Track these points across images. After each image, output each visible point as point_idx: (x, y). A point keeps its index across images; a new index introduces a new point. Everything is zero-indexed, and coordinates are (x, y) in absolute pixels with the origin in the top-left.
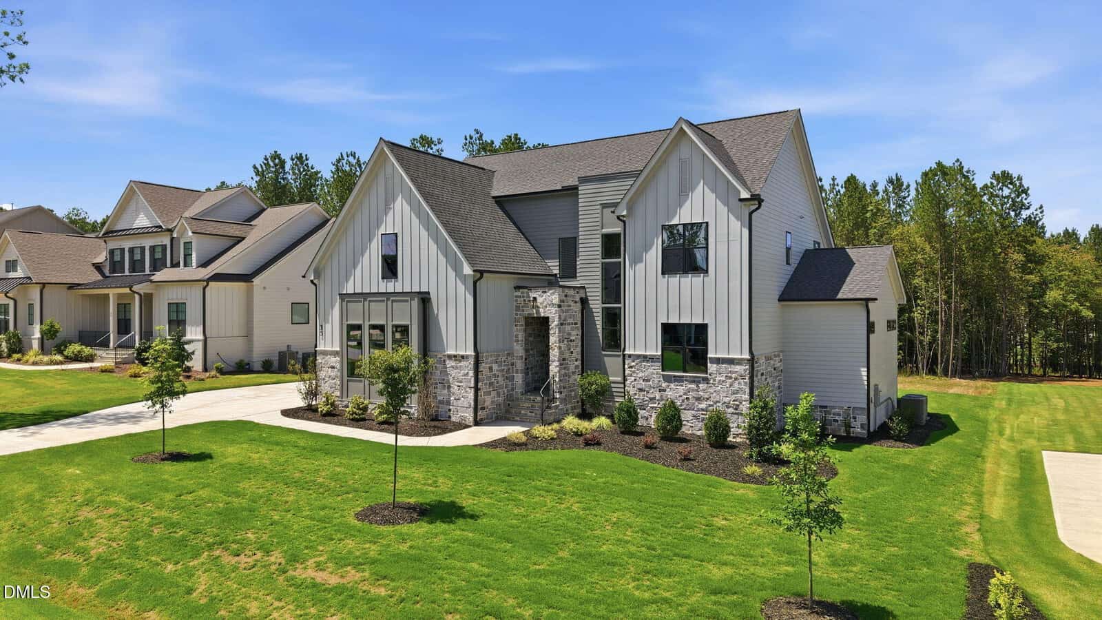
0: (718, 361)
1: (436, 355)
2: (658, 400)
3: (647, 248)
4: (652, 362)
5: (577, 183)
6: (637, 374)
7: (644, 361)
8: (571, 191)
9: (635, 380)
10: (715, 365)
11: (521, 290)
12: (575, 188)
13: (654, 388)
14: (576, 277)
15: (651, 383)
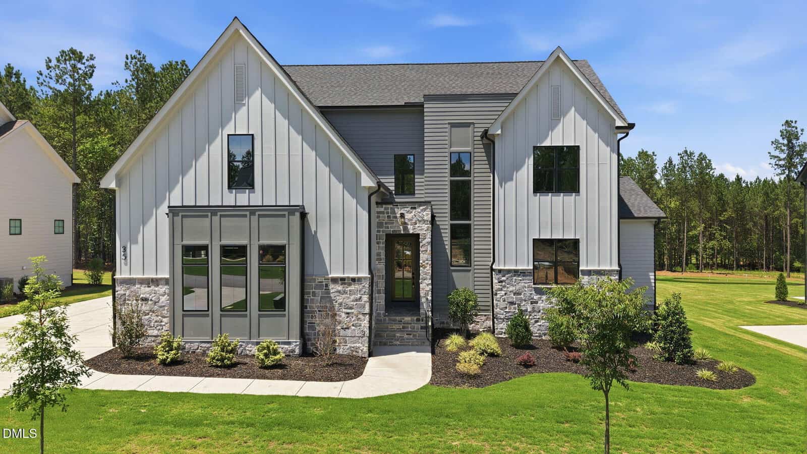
0: (589, 273)
1: (315, 279)
2: (530, 312)
3: (518, 167)
4: (523, 276)
5: (422, 100)
6: (508, 288)
7: (515, 276)
8: (416, 109)
9: (506, 294)
10: (586, 277)
11: (384, 206)
12: (421, 106)
13: (525, 301)
14: (414, 194)
15: (522, 296)
